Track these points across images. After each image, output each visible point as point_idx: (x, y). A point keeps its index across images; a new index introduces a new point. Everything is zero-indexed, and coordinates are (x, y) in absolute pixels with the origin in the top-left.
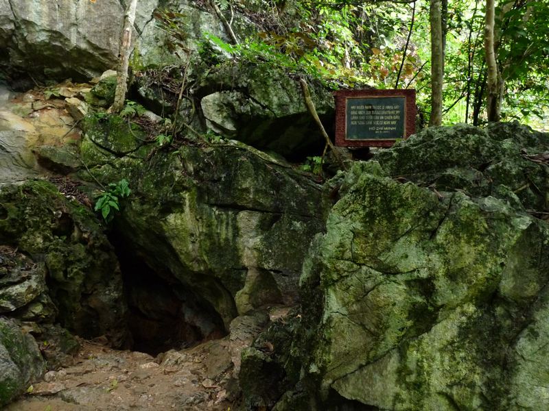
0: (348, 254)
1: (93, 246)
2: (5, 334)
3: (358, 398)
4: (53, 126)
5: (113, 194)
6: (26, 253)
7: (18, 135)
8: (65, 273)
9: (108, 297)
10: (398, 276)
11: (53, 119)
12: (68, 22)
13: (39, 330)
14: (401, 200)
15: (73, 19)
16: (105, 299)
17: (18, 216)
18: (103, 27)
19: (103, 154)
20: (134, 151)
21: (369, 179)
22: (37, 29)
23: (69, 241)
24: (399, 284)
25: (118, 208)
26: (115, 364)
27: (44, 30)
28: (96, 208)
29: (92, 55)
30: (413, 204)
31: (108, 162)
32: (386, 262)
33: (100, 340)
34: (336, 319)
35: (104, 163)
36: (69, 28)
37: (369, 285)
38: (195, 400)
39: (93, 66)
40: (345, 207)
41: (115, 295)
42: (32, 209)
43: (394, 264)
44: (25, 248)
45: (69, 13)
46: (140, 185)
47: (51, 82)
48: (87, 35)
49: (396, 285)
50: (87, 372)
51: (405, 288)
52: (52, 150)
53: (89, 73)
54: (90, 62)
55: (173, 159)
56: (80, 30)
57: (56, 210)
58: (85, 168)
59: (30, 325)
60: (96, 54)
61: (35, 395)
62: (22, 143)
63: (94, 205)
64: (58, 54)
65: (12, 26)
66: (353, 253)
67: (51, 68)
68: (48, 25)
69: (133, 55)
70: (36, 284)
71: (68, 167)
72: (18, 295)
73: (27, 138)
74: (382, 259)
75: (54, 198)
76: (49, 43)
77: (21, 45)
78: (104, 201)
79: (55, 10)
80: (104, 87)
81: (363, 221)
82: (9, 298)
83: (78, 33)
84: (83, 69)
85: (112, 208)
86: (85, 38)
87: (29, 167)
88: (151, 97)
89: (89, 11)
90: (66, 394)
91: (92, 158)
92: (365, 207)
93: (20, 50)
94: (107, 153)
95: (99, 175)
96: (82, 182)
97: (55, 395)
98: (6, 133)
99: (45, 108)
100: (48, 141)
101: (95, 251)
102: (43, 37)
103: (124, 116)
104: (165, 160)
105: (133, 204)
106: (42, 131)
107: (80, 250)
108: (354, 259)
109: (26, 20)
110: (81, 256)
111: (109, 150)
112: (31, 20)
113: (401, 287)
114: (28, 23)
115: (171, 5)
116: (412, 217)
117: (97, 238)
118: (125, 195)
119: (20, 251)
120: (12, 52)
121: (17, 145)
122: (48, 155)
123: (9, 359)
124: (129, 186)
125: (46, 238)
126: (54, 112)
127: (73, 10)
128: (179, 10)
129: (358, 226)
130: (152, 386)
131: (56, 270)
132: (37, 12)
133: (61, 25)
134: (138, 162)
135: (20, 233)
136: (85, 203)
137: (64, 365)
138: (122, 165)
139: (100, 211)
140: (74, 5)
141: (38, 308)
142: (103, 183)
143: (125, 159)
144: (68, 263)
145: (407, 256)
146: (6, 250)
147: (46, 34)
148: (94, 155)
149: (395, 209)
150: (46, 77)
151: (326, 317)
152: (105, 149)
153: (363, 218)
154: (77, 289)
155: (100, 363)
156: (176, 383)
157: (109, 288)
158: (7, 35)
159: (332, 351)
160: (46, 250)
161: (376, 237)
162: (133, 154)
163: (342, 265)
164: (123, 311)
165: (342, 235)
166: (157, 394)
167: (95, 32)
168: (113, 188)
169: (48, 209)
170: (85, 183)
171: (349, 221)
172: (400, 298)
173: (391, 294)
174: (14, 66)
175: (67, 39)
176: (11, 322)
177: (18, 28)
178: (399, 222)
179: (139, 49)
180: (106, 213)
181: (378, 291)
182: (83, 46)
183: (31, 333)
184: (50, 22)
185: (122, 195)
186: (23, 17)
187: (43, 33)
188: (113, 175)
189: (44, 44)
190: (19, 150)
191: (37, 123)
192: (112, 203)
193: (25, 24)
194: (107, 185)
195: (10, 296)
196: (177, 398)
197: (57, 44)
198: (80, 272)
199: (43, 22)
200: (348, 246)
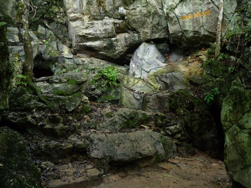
0: (228, 120)
1: (201, 115)
2: (165, 141)
3: (239, 182)
4: (195, 68)
5: (212, 94)
6: (178, 116)
7: (182, 73)
8: (191, 124)
9: (209, 136)
10: (245, 130)
11: (196, 65)
12: (200, 26)
13: (179, 143)
14: (245, 97)
15: (201, 25)
16: (208, 136)
17: (175, 103)
18: (213, 24)
19: (210, 77)
20: (221, 75)
21: (235, 88)
22: (189, 32)
23: (193, 112)
24: (246, 134)
25: (213, 100)
26: (203, 161)
27: (191, 32)
28: (205, 100)
29: (210, 36)
30: (249, 99)
31: (212, 81)
32: (241, 124)
33: (207, 153)
34: (228, 146)
35: (210, 81)
36: (200, 28)
37: (235, 133)
38: (221, 180)
39: (211, 40)
40: (227, 100)
41: (213, 135)
42: (179, 100)
43: (243, 125)
44: (178, 114)
45: (200, 23)
46: (223, 90)
47: (197, 50)
48: (207, 29)
49: (244, 134)
50: (191, 161)
51: (248, 135)
52: (193, 78)
53: (211, 43)
54: (210, 39)
55: (236, 77)
56: (204, 28)
57: (187, 101)
58: (203, 84)
59: (175, 141)
60: (212, 35)
61: (170, 162)
62: (184, 76)
63: (204, 99)
64: (198, 39)
65: (181, 34)
66: (230, 119)
67: (196, 45)
68: (193, 29)
69: (227, 32)
70: (178, 126)
71: (198, 84)
72: (172, 129)
73: (185, 74)
74: (240, 122)
75: (187, 96)
76: (194, 36)
77: (185, 39)
78: (208, 97)
79: (195, 23)
80: (213, 49)
81: (233, 106)
82: (169, 130)
83: (204, 29)
84: (207, 42)
85: (211, 100)
86: (206, 30)
87: (186, 85)
88: (231, 50)
89: (207, 19)
90: (178, 164)
91: (206, 80)
92: (233, 100)
93: (185, 41)
94: (211, 77)
95: (208, 86)
96: (202, 89)
97: (175, 164)
98: (178, 73)
99: (193, 61)
100: (193, 74)
101: (203, 117)
102: (191, 34)
103: (218, 60)
104: (232, 78)
105: (220, 98)
106: (191, 71)
107: (197, 116)
108: (230, 121)
109: (185, 30)
110: (197, 118)
111: (212, 76)
112: (187, 29)
113: (246, 135)
114: (186, 31)
115: (243, 4)
116: (250, 105)
117: (203, 111)
118: (217, 94)
119: (177, 115)
120: (182, 42)
121: (182, 77)
122: (192, 79)
123: (163, 148)
124: (219, 90)
125: (184, 111)
126: (196, 62)
127: (201, 21)
128: (247, 4)
129: (231, 108)
130: (209, 171)
131: (187, 123)
132: (188, 26)
133: (197, 28)
134: (223, 80)
135: (176, 109)
136: (200, 98)
137: (184, 156)
138: (216, 81)
139: (206, 101)
140: (201, 19)
141: (179, 135)
142: (209, 89)
143: (218, 79)
144: (192, 121)
145: (248, 122)
146: (172, 114)
147: (192, 33)
148: (206, 78)
149: (243, 101)
150: (195, 49)
151: (225, 144)
152: (211, 75)
153: (232, 105)
154: (196, 130)
155: (198, 159)
156: (220, 173)
157: (210, 132)
158: (180, 37)
159: (227, 159)
160: (184, 115)
161: (237, 113)
162: (221, 77)
163: (227, 124)
164: (216, 143)
165: (226, 112)
166: (209, 174)
167: (210, 27)
168: (212, 91)
169: (184, 100)
170: (203, 89)
171: (228, 106)
172: (246, 140)
173: (242, 137)
174: (184, 47)
175: (200, 33)
176: (169, 138)
177: (183, 34)
178: (244, 107)
179: (230, 28)
180: (208, 102)
181: (238, 136)
182: (206, 33)
183: (175, 143)
184: (193, 28)
185: (215, 94)
186: (184, 29)
187: (191, 33)
188: (213, 86)
189: (192, 37)
190: (183, 79)
191: (190, 68)
192: (211, 98)
193: (185, 31)
194: (210, 90)
195: (170, 130)
196: (215, 177)
197: (197, 35)
198: (197, 124)
199: (191, 29)
200: (228, 116)
